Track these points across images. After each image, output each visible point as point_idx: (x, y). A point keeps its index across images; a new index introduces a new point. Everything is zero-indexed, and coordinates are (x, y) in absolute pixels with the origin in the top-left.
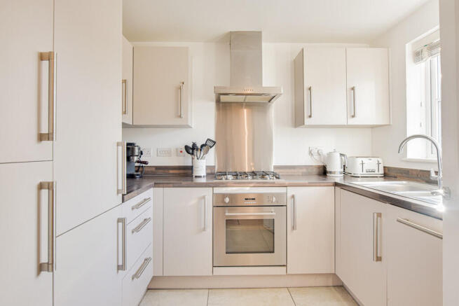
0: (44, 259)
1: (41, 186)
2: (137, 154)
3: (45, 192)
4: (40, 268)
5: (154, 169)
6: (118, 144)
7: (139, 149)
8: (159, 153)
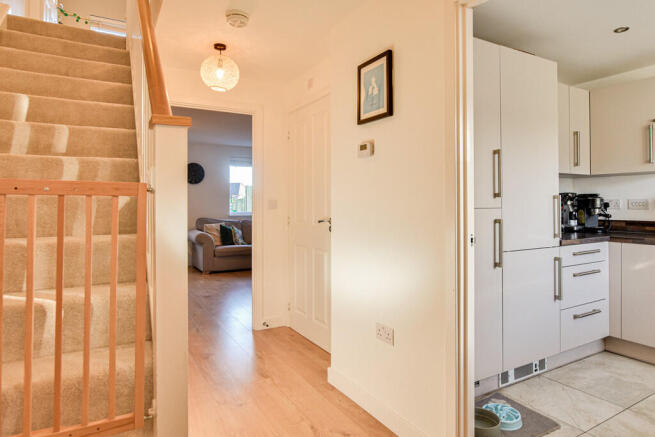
0: (497, 261)
1: (496, 221)
2: (598, 206)
3: (497, 225)
4: (496, 265)
5: (624, 225)
6: (554, 197)
7: (602, 200)
8: (630, 205)
